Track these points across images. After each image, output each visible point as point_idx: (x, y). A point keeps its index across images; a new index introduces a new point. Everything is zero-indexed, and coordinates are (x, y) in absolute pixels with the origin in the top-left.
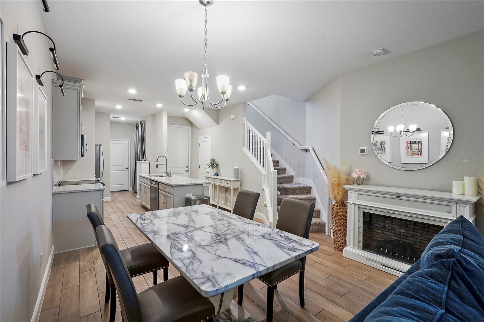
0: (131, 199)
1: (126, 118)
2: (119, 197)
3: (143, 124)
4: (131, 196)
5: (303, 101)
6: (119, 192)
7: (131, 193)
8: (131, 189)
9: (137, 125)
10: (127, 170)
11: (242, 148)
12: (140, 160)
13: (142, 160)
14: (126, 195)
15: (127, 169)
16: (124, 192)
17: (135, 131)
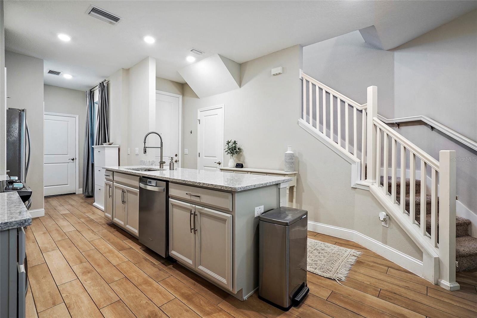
0: (84, 210)
1: (73, 76)
2: (63, 208)
3: (104, 88)
4: (82, 203)
5: (387, 50)
6: (59, 197)
7: (82, 198)
8: (80, 191)
9: (91, 92)
10: (73, 162)
11: (299, 120)
12: (99, 145)
13: (104, 144)
14: (73, 203)
15: (73, 160)
16: (67, 196)
17: (88, 100)
